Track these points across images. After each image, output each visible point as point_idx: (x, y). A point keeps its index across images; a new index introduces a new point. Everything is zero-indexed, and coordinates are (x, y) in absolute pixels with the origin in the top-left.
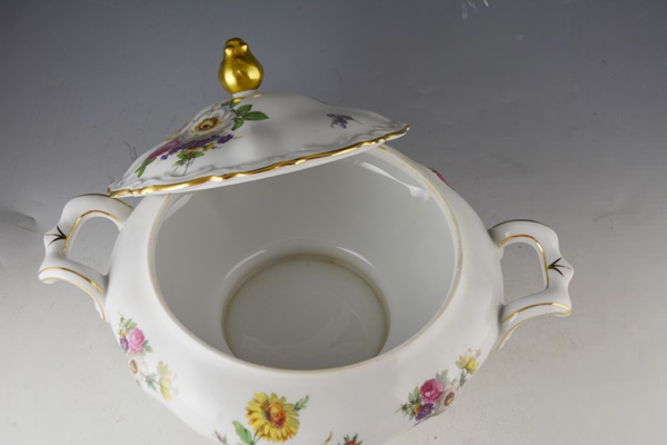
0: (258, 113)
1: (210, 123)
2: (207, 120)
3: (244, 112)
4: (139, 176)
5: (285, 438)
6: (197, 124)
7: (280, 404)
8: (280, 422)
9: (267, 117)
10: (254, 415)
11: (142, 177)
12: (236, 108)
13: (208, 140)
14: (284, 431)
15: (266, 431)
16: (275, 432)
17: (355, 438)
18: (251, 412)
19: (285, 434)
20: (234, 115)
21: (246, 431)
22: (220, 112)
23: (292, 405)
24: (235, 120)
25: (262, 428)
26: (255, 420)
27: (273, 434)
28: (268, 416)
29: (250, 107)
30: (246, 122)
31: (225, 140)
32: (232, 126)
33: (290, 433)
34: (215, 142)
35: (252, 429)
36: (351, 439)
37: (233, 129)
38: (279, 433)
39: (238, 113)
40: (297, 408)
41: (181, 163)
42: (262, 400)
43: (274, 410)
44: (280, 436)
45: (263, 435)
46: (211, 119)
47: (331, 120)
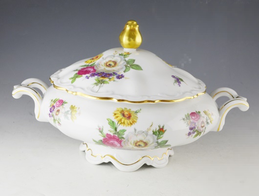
0: (138, 66)
1: (113, 64)
2: (111, 61)
3: (131, 63)
4: (72, 83)
5: (131, 124)
6: (105, 61)
7: (129, 111)
8: (129, 117)
9: (142, 70)
10: (117, 115)
11: (73, 84)
12: (127, 59)
13: (110, 75)
14: (131, 121)
15: (123, 121)
16: (127, 121)
17: (163, 127)
18: (115, 114)
19: (131, 122)
20: (125, 63)
21: (113, 122)
22: (118, 59)
23: (134, 111)
24: (126, 66)
25: (121, 120)
26: (117, 117)
27: (126, 122)
28: (123, 115)
29: (134, 61)
30: (131, 69)
31: (120, 77)
32: (124, 70)
33: (134, 122)
34: (115, 77)
35: (116, 121)
36: (161, 127)
37: (124, 72)
38: (129, 122)
39: (128, 62)
40: (136, 112)
41: (96, 84)
42: (120, 110)
43: (126, 113)
44: (129, 123)
45: (121, 123)
46: (113, 62)
47: (173, 80)
